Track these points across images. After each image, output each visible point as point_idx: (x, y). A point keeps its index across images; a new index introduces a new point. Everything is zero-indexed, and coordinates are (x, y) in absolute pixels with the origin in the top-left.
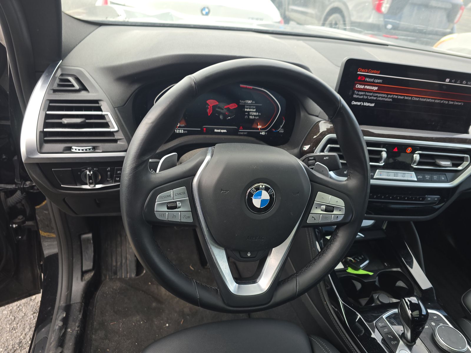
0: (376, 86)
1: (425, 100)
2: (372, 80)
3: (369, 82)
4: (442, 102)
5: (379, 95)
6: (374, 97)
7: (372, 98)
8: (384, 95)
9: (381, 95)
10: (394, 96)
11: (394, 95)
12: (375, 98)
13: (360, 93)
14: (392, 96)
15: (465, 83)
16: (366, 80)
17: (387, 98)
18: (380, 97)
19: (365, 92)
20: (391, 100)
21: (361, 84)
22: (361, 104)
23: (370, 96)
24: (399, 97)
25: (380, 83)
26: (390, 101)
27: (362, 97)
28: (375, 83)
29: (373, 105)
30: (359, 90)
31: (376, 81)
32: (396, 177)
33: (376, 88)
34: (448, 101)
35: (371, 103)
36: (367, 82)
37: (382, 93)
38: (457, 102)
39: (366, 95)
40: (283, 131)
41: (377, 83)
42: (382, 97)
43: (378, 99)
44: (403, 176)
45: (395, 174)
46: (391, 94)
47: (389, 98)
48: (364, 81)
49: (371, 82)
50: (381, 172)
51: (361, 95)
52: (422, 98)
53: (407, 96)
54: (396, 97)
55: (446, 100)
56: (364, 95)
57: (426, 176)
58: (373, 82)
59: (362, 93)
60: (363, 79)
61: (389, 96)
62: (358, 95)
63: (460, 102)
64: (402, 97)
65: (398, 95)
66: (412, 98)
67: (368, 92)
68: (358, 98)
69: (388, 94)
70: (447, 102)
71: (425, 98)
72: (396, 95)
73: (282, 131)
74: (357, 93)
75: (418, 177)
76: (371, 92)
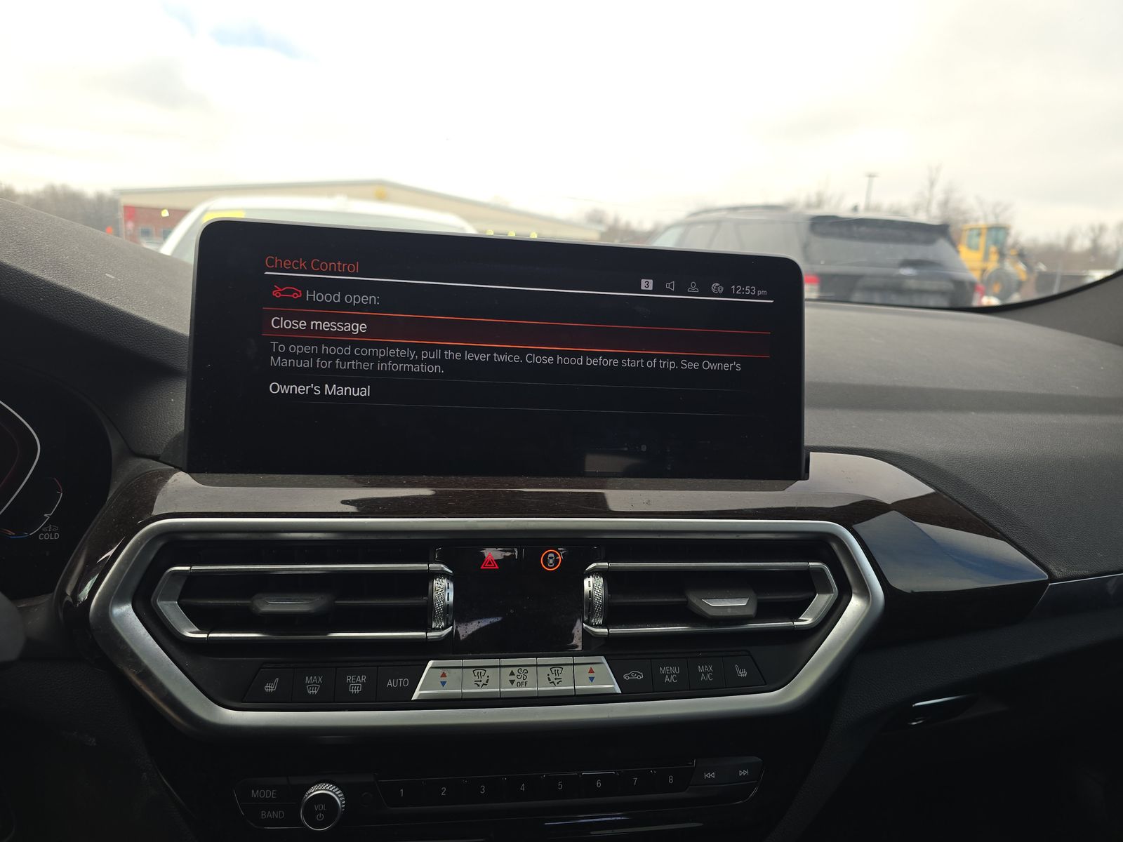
0: (360, 320)
1: (579, 361)
2: (335, 298)
3: (324, 305)
4: (652, 364)
5: (380, 353)
6: (362, 359)
7: (355, 364)
8: (402, 353)
9: (391, 353)
10: (448, 354)
11: (444, 348)
12: (366, 366)
13: (297, 349)
14: (437, 354)
15: (721, 290)
16: (311, 298)
17: (419, 361)
18: (385, 359)
19: (318, 343)
20: (436, 368)
21: (288, 316)
22: (311, 390)
23: (344, 358)
24: (469, 356)
25: (370, 307)
26: (435, 375)
27: (308, 364)
28: (350, 307)
29: (365, 392)
30: (291, 338)
31: (354, 300)
32: (520, 685)
33: (362, 327)
34: (677, 359)
35: (356, 385)
36: (312, 304)
37: (393, 346)
38: (713, 360)
39: (326, 357)
40: (57, 536)
41: (360, 307)
42: (396, 360)
43: (380, 366)
44: (552, 677)
45: (512, 674)
46: (431, 348)
47: (428, 361)
48: (302, 302)
49: (332, 305)
50: (446, 671)
51: (303, 356)
52: (563, 354)
53: (501, 351)
54: (458, 356)
55: (664, 358)
56: (315, 356)
57: (663, 670)
58: (342, 305)
59: (306, 349)
60: (295, 296)
61: (425, 355)
62: (287, 355)
63: (723, 360)
64: (482, 357)
65: (461, 350)
66: (523, 358)
67: (329, 343)
68: (292, 369)
69: (418, 349)
70: (671, 365)
71: (577, 354)
72: (454, 349)
73: (53, 533)
74: (282, 348)
75: (626, 677)
76: (344, 344)
